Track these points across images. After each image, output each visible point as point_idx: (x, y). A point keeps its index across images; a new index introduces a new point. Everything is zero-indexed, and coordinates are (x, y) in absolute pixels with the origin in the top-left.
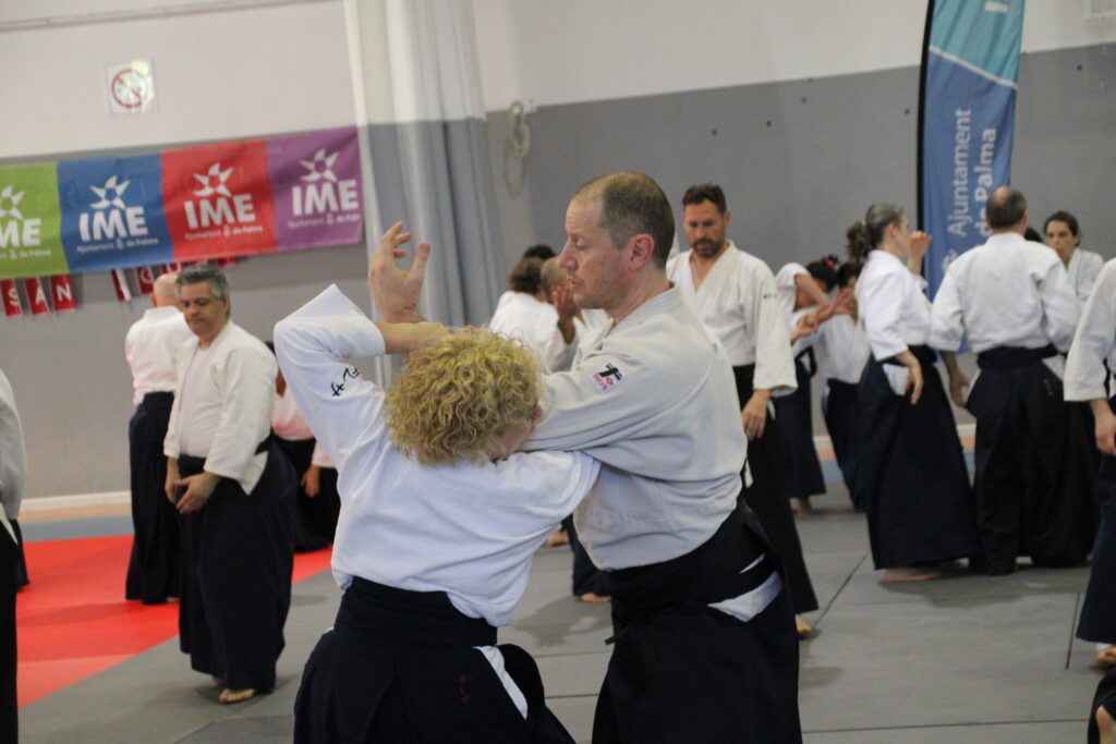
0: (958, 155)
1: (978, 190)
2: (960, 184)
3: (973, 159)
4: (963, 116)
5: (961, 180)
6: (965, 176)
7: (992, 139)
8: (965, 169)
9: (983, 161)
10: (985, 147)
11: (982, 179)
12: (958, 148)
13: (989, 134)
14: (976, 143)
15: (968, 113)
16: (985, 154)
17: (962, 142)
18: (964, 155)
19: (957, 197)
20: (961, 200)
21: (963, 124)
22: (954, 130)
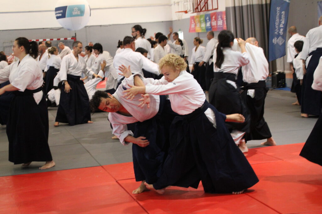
0: (277, 17)
1: (281, 25)
2: (277, 24)
3: (280, 18)
4: (278, 9)
5: (277, 22)
6: (278, 21)
7: (284, 13)
8: (278, 20)
9: (282, 18)
10: (282, 15)
11: (282, 22)
12: (277, 16)
13: (283, 12)
14: (281, 15)
15: (280, 8)
16: (283, 16)
17: (278, 14)
18: (279, 17)
19: (276, 26)
20: (277, 27)
21: (278, 10)
22: (276, 12)
